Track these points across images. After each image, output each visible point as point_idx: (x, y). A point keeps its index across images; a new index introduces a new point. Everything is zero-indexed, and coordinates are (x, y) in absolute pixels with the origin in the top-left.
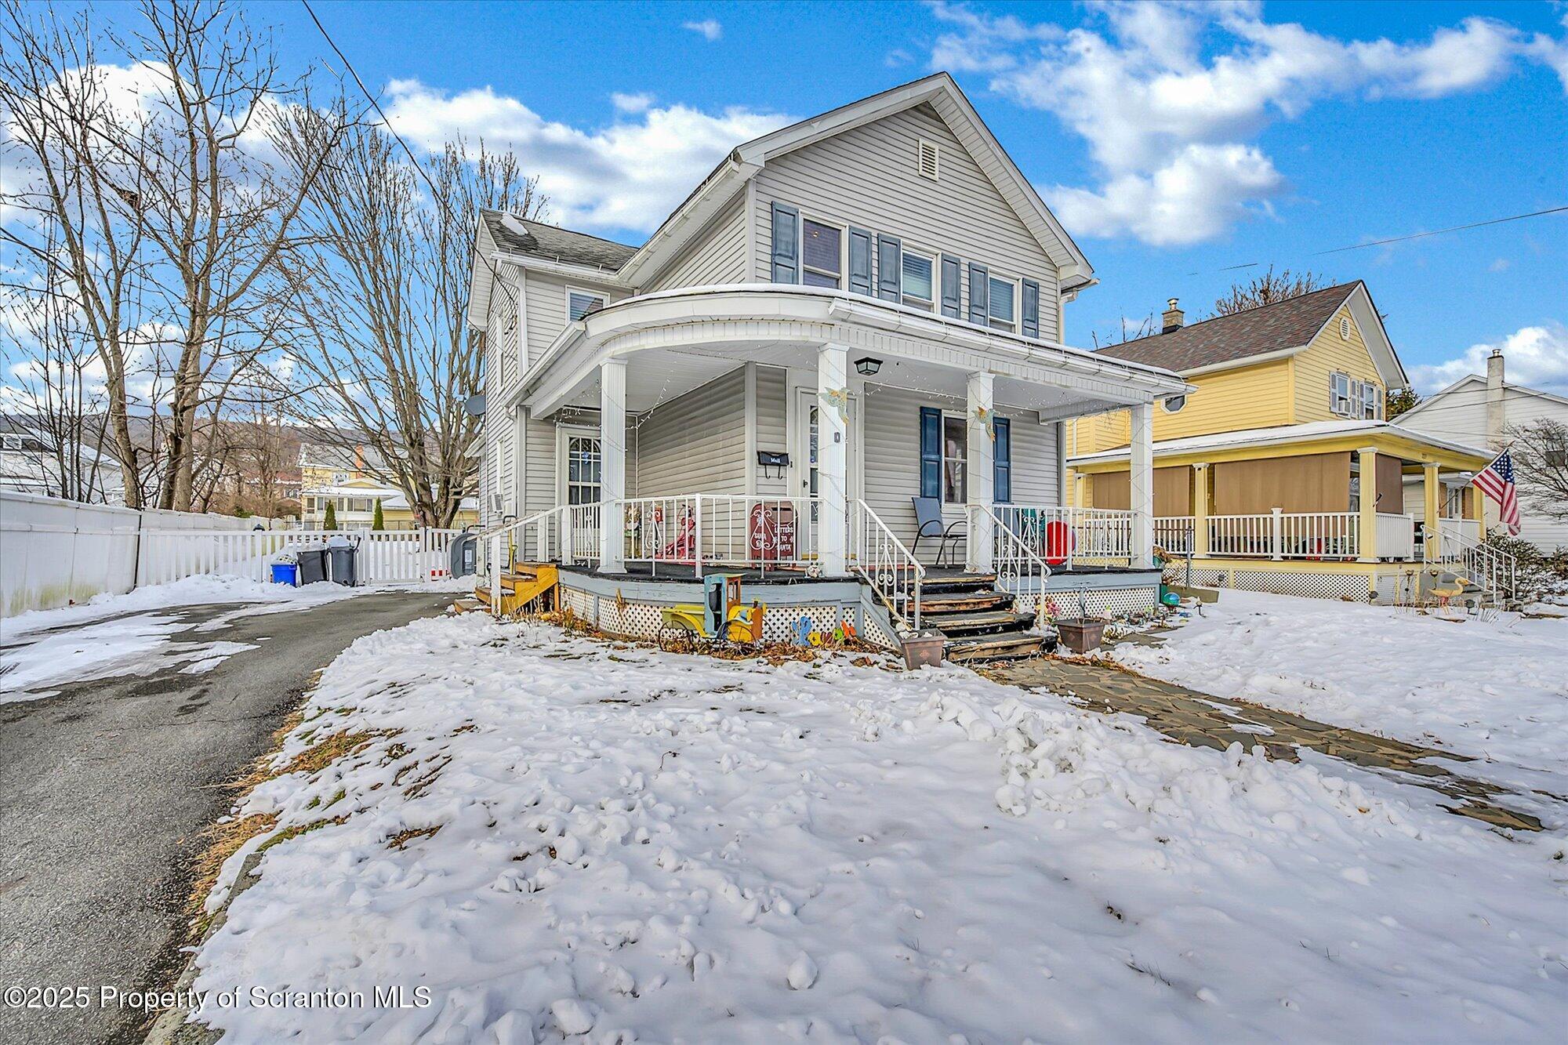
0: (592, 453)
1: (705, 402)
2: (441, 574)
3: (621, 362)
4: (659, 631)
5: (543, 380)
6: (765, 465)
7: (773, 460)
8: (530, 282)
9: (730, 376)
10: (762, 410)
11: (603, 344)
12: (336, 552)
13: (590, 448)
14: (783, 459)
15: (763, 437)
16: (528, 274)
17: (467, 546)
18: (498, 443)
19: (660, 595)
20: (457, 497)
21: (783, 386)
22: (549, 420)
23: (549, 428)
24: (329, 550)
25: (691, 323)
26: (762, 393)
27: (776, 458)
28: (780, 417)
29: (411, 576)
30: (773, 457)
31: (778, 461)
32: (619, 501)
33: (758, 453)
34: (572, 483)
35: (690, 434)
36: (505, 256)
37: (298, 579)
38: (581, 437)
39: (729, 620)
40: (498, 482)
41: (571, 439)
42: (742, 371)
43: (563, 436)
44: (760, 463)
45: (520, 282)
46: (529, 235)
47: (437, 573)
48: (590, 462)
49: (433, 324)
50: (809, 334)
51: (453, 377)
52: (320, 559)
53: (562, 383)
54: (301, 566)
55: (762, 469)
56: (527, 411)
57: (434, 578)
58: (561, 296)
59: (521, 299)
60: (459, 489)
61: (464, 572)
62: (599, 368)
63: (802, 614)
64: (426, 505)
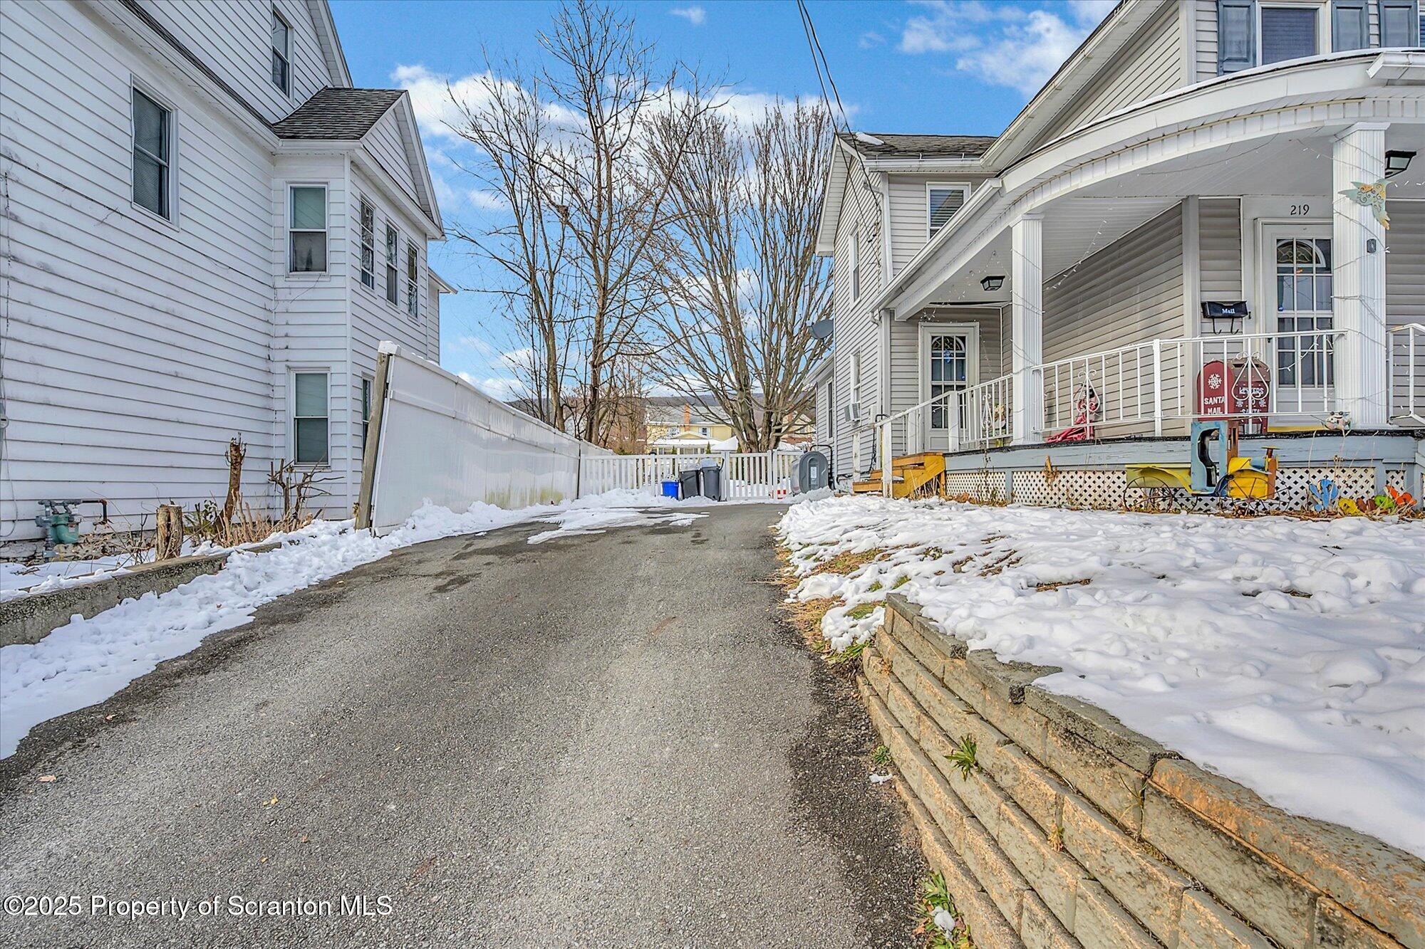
0: (955, 352)
1: (1110, 265)
2: (785, 492)
3: (1035, 217)
4: (1125, 491)
5: (923, 269)
6: (1213, 318)
7: (1225, 311)
8: (893, 186)
9: (1155, 223)
10: (1205, 252)
11: (1014, 203)
12: (706, 470)
13: (952, 347)
14: (1240, 309)
15: (1207, 284)
16: (892, 178)
17: (812, 463)
18: (852, 356)
19: (1109, 457)
20: (778, 434)
21: (1235, 220)
22: (914, 320)
23: (911, 328)
24: (701, 470)
25: (1146, 142)
26: (1205, 231)
27: (1229, 308)
28: (1233, 259)
29: (761, 495)
30: (1225, 307)
31: (1232, 312)
32: (1036, 367)
33: (1203, 305)
34: (935, 383)
35: (1084, 309)
36: (872, 164)
37: (680, 495)
38: (943, 335)
39: (1229, 473)
40: (852, 394)
41: (933, 338)
42: (1177, 211)
43: (925, 336)
44: (1205, 316)
45: (882, 187)
46: (885, 144)
47: (782, 492)
48: (952, 361)
49: (760, 277)
50: (1326, 118)
51: (773, 326)
52: (695, 478)
53: (945, 269)
54: (682, 483)
55: (1208, 325)
56: (891, 313)
57: (780, 496)
58: (922, 194)
59: (885, 205)
60: (779, 427)
61: (810, 487)
62: (1009, 229)
63: (1320, 477)
64: (753, 443)
